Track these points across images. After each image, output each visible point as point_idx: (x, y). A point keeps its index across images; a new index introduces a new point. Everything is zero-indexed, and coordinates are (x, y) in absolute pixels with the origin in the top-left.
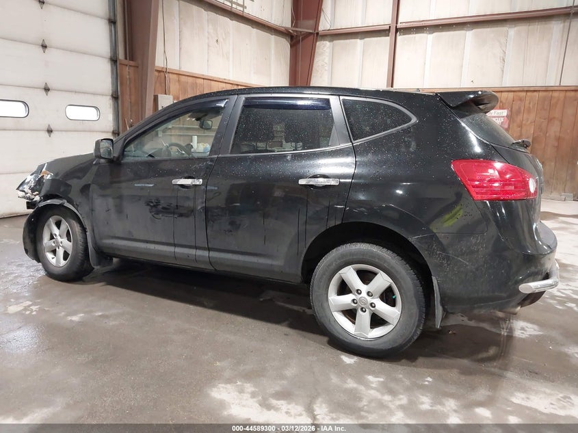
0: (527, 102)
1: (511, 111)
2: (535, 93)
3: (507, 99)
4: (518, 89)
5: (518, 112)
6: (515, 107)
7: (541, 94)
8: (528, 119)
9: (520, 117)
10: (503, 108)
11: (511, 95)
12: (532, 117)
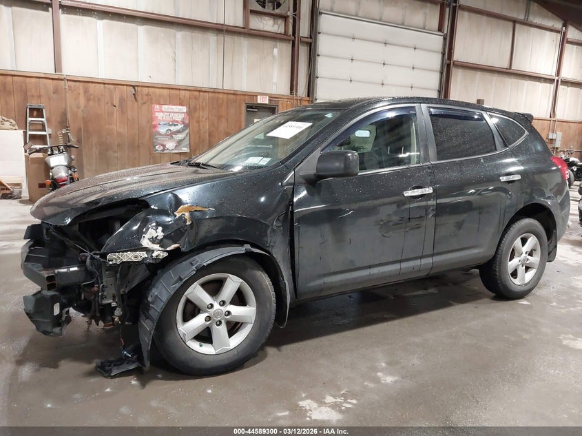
0: (201, 101)
1: (189, 108)
2: (206, 94)
3: (185, 96)
4: (192, 88)
5: (195, 109)
6: (192, 105)
7: (210, 94)
8: (203, 117)
9: (197, 115)
10: (181, 104)
11: (187, 93)
12: (206, 115)
